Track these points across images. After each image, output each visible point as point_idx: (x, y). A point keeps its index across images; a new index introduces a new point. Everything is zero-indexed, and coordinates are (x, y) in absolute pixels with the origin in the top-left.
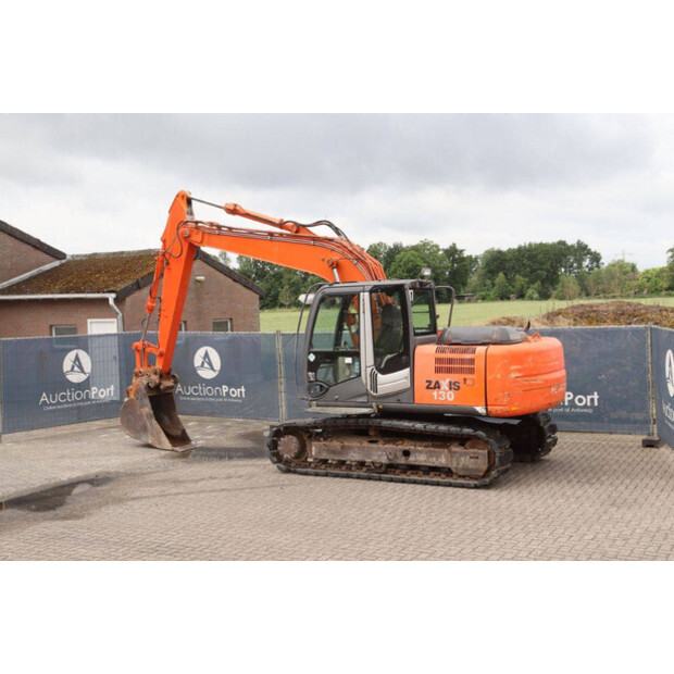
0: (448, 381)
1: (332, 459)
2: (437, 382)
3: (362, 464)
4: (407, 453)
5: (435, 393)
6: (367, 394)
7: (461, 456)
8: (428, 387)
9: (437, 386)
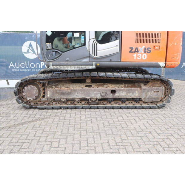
0: (144, 47)
2: (137, 49)
3: (82, 100)
4: (113, 92)
5: (135, 55)
6: (90, 57)
7: (148, 91)
8: (130, 52)
9: (137, 51)
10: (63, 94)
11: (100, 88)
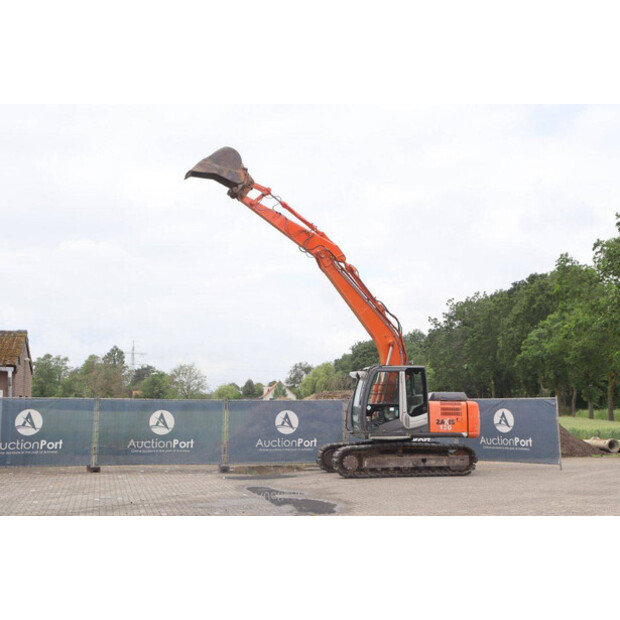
0: (448, 419)
1: (379, 467)
2: (442, 420)
4: (424, 461)
5: (441, 426)
6: (403, 428)
7: (455, 460)
8: (437, 423)
9: (443, 422)
10: (379, 463)
11: (412, 457)
